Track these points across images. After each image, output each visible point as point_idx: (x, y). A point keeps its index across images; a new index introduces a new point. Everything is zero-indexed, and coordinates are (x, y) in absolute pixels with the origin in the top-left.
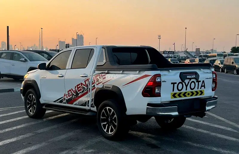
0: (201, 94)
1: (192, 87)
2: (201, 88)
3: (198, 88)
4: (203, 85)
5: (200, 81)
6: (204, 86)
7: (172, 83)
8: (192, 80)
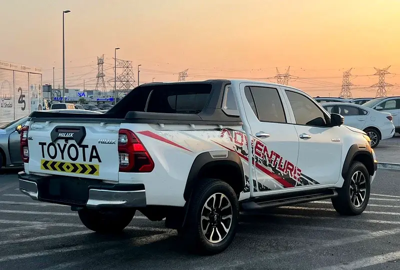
0: (92, 173)
1: (73, 155)
2: (91, 160)
3: (84, 160)
4: (94, 154)
5: (87, 146)
6: (97, 157)
7: (40, 143)
8: (71, 142)
